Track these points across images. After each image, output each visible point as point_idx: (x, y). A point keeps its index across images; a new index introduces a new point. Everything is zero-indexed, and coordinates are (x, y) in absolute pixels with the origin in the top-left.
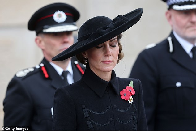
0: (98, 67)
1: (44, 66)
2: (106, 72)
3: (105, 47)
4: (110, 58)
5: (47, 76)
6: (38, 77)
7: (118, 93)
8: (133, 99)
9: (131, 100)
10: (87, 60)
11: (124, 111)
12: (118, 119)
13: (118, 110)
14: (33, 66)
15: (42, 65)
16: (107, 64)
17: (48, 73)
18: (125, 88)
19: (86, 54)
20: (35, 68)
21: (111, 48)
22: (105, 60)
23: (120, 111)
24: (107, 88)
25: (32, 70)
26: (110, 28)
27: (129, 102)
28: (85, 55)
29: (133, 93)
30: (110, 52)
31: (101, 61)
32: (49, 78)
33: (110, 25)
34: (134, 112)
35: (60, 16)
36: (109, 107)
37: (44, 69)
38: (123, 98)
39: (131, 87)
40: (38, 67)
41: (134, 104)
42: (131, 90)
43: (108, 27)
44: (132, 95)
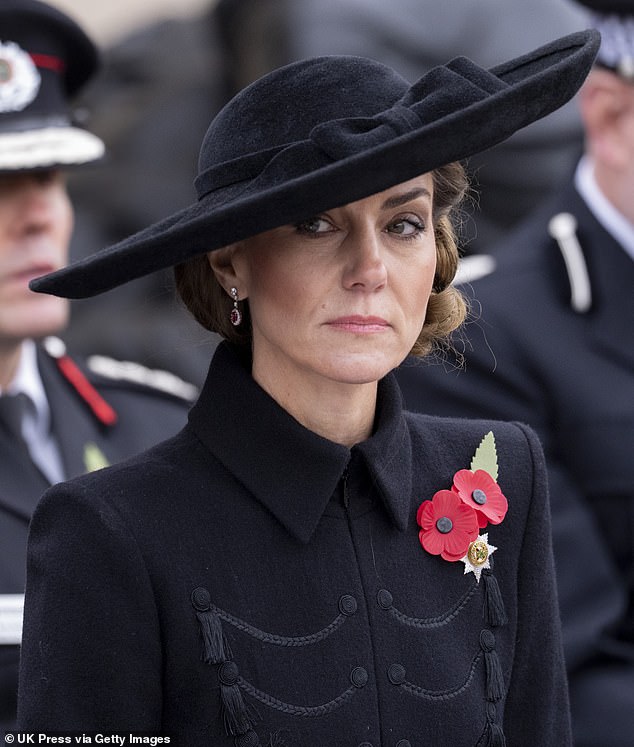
0: (301, 354)
2: (345, 384)
3: (352, 233)
4: (378, 305)
7: (404, 520)
8: (492, 549)
9: (478, 556)
11: (433, 624)
12: (398, 671)
13: (403, 619)
16: (358, 336)
18: (449, 485)
19: (233, 273)
21: (389, 248)
22: (342, 313)
23: (411, 622)
24: (341, 482)
27: (468, 568)
28: (228, 277)
29: (497, 513)
30: (377, 265)
31: (322, 315)
33: (394, 112)
36: (351, 603)
38: (433, 544)
39: (481, 478)
41: (492, 579)
42: (480, 494)
43: (380, 122)
44: (486, 526)
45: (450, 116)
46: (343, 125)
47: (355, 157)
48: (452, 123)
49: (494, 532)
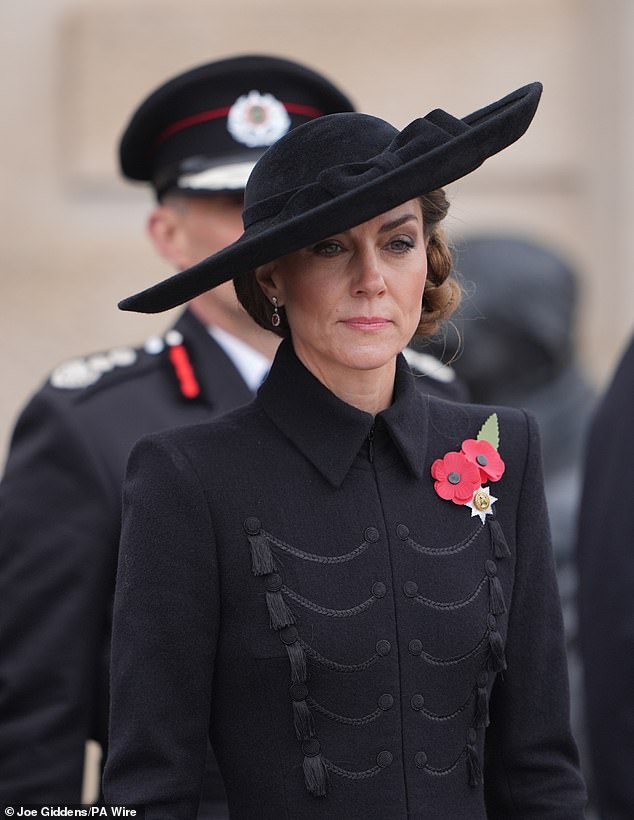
0: (322, 346)
1: (186, 344)
2: (362, 370)
3: (357, 251)
4: (381, 307)
5: (190, 388)
6: (150, 391)
7: (420, 472)
8: (493, 500)
9: (482, 503)
10: (283, 311)
11: (444, 552)
12: (411, 587)
13: (418, 548)
14: (136, 342)
15: (175, 339)
16: (365, 333)
17: (198, 378)
18: (459, 449)
19: (274, 286)
20: (141, 352)
21: (386, 260)
22: (353, 314)
23: (424, 550)
24: (367, 441)
25: (126, 358)
26: (380, 168)
27: (475, 513)
28: (271, 290)
29: (496, 472)
30: (376, 277)
31: (336, 316)
32: (201, 401)
33: (382, 157)
34: (498, 560)
35: (258, 115)
37: (180, 359)
38: (444, 491)
39: (485, 446)
40: (154, 346)
41: (495, 524)
42: (483, 458)
43: (371, 165)
44: (488, 483)
45: (416, 160)
46: (342, 169)
47: (342, 196)
48: (417, 165)
49: (494, 487)
